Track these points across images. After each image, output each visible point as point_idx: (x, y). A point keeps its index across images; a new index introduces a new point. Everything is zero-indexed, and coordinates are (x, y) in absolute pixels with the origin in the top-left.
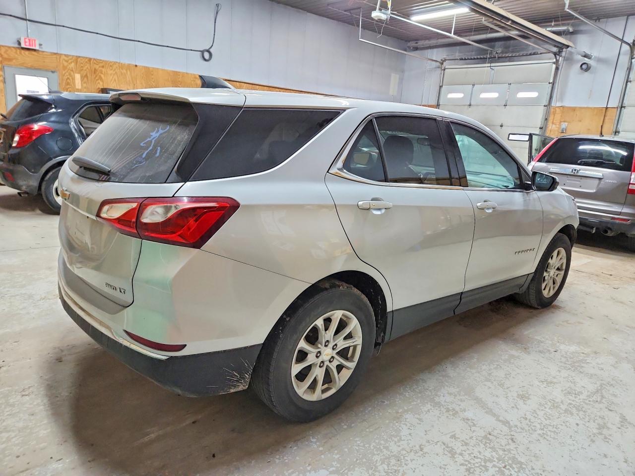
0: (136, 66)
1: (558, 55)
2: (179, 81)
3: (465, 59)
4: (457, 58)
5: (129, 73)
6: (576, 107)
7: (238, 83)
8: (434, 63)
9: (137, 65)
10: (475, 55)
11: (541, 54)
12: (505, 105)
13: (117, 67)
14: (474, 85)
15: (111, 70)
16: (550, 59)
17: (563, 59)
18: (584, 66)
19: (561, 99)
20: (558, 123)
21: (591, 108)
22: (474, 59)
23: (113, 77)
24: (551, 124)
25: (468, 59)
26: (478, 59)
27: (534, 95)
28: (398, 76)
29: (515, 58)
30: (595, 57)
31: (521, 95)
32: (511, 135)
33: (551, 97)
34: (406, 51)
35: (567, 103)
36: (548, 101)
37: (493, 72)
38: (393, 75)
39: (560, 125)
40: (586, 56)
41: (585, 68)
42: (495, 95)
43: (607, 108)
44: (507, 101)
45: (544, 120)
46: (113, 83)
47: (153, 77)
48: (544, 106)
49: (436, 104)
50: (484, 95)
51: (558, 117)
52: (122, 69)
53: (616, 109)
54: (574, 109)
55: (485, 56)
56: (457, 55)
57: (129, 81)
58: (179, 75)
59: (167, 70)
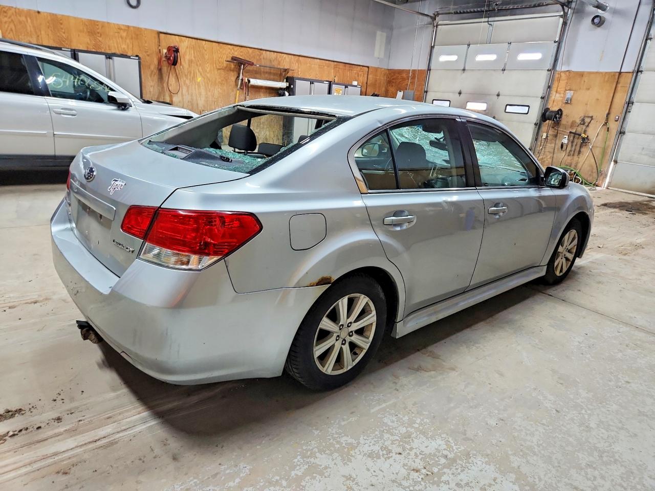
0: (39, 12)
1: (567, 6)
2: (98, 33)
3: (460, 13)
4: (451, 11)
5: (29, 20)
6: (584, 72)
7: (177, 37)
8: (426, 18)
9: (40, 10)
10: (472, 8)
11: (547, 5)
12: (504, 70)
13: (13, 14)
14: (469, 45)
15: (6, 16)
16: (557, 12)
17: (572, 11)
18: (596, 20)
19: (568, 62)
20: (562, 92)
21: (602, 73)
22: (471, 12)
23: (8, 26)
24: (555, 93)
25: (464, 13)
26: (474, 12)
27: (537, 56)
28: (385, 34)
29: (518, 11)
30: (611, 8)
31: (522, 57)
32: (508, 107)
33: (556, 60)
34: (395, 4)
35: (575, 67)
36: (552, 65)
37: (491, 28)
38: (379, 33)
39: (564, 94)
40: (599, 6)
41: (598, 22)
42: (492, 57)
43: (620, 73)
44: (505, 64)
45: (547, 88)
46: (9, 33)
47: (62, 26)
48: (548, 70)
49: (427, 69)
50: (480, 58)
51: (563, 83)
52: (20, 16)
53: (631, 74)
54: (581, 74)
55: (483, 9)
56: (452, 8)
57: (31, 31)
58: (98, 25)
59: (81, 19)
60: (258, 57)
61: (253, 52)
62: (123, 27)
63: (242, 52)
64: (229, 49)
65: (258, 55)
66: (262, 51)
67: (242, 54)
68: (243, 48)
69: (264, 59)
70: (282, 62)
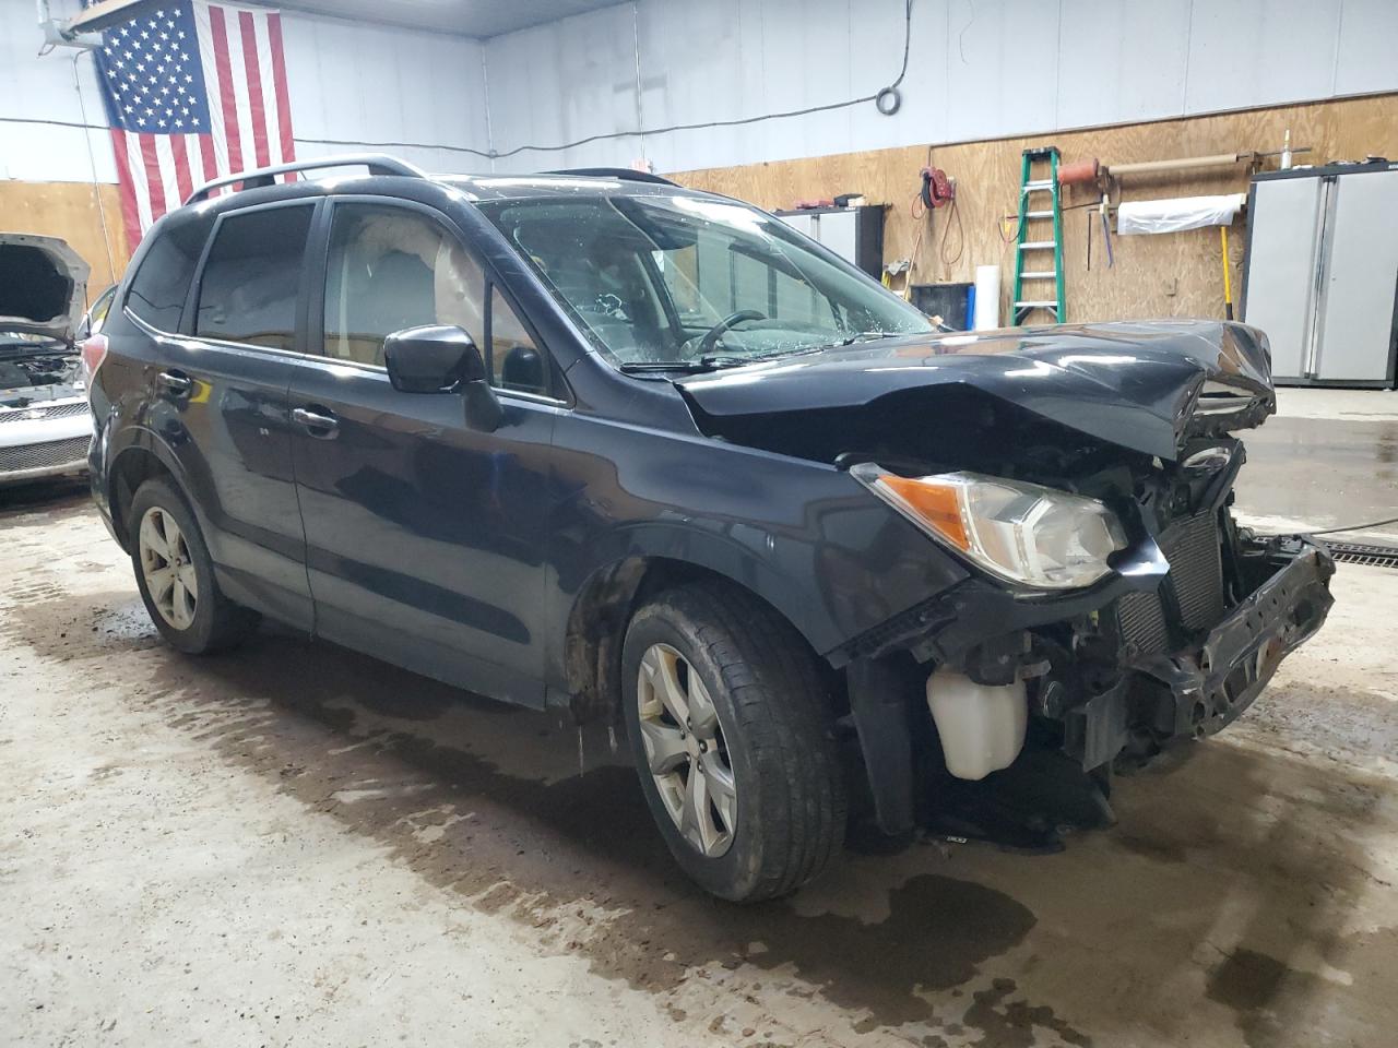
0: (766, 164)
5: (756, 180)
9: (767, 161)
13: (740, 175)
15: (733, 181)
52: (747, 176)
57: (756, 195)
58: (836, 162)
59: (815, 158)
60: (1170, 141)
61: (1152, 133)
62: (871, 156)
63: (1121, 139)
64: (1086, 140)
65: (1169, 135)
66: (1184, 123)
67: (1117, 146)
68: (1125, 129)
69: (1189, 141)
70: (1257, 134)
